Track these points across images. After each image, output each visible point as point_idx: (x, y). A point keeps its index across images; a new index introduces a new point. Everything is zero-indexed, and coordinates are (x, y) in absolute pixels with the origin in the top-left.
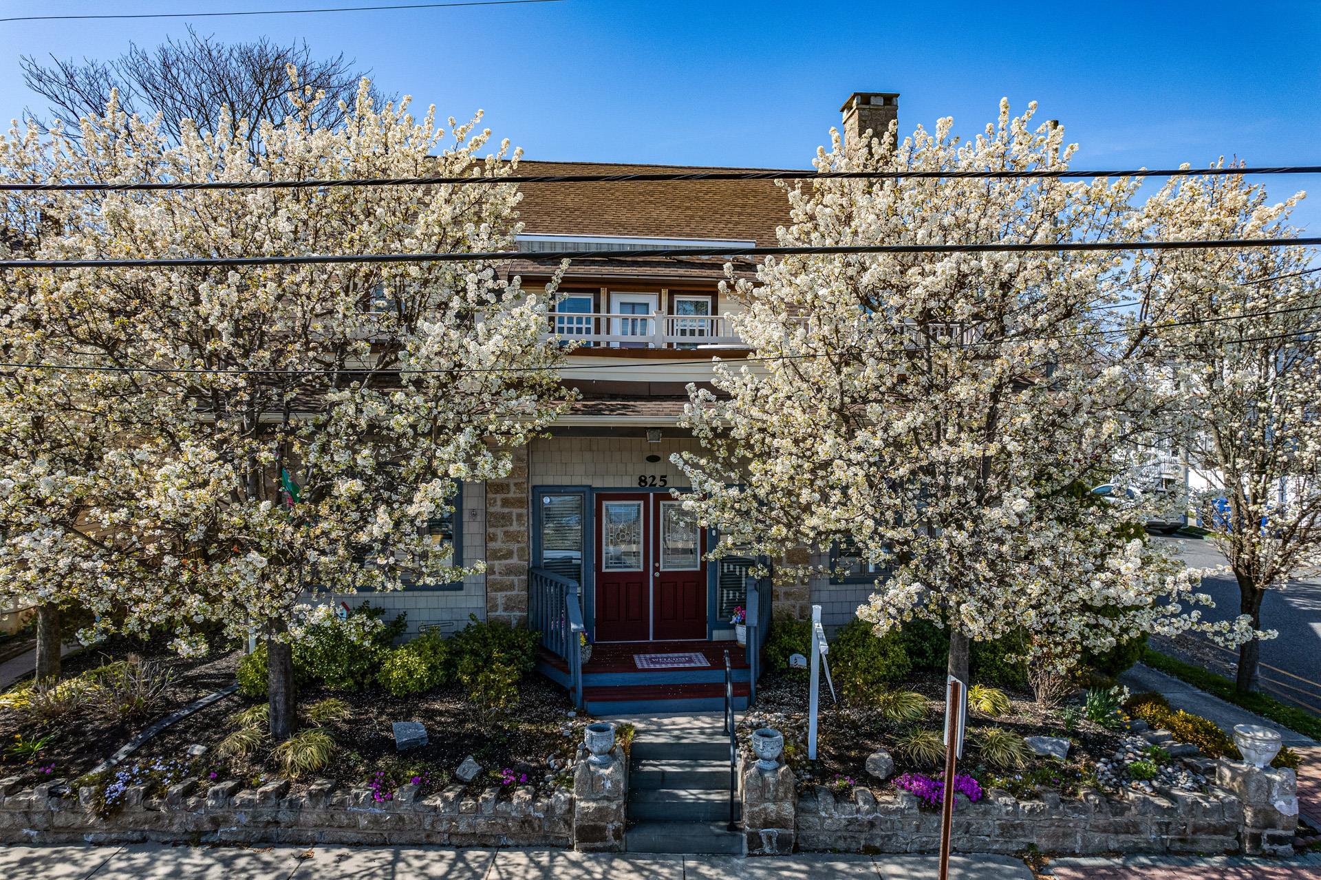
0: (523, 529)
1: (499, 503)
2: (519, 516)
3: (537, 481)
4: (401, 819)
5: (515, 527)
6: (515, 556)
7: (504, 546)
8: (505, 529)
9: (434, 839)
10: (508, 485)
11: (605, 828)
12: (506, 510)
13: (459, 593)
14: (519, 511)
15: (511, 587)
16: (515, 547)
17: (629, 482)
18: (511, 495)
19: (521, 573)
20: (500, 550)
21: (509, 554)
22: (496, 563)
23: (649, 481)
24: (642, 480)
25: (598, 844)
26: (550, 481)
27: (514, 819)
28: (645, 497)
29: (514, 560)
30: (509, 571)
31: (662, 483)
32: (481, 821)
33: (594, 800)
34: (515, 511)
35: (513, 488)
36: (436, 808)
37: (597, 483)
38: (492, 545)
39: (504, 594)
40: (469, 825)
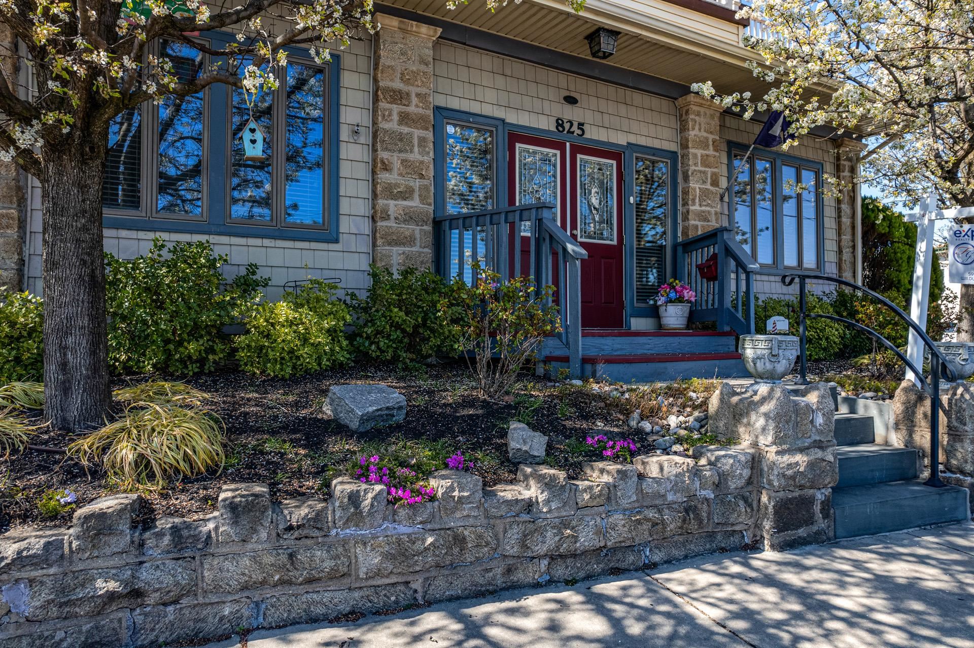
0: (426, 159)
1: (395, 117)
2: (422, 141)
3: (441, 101)
4: (460, 541)
5: (415, 156)
6: (416, 195)
7: (400, 180)
8: (403, 156)
9: (519, 576)
10: (408, 94)
11: (811, 501)
12: (405, 130)
13: (332, 246)
14: (422, 133)
15: (410, 241)
16: (416, 184)
17: (546, 124)
18: (412, 109)
19: (425, 223)
20: (397, 185)
21: (406, 194)
22: (392, 203)
23: (567, 126)
24: (559, 123)
25: (802, 532)
26: (454, 103)
27: (670, 506)
28: (560, 146)
29: (414, 203)
30: (409, 217)
31: (580, 132)
32: (618, 518)
33: (801, 450)
34: (417, 133)
35: (415, 100)
36: (529, 505)
37: (512, 118)
38: (383, 177)
39: (401, 249)
40: (599, 532)
